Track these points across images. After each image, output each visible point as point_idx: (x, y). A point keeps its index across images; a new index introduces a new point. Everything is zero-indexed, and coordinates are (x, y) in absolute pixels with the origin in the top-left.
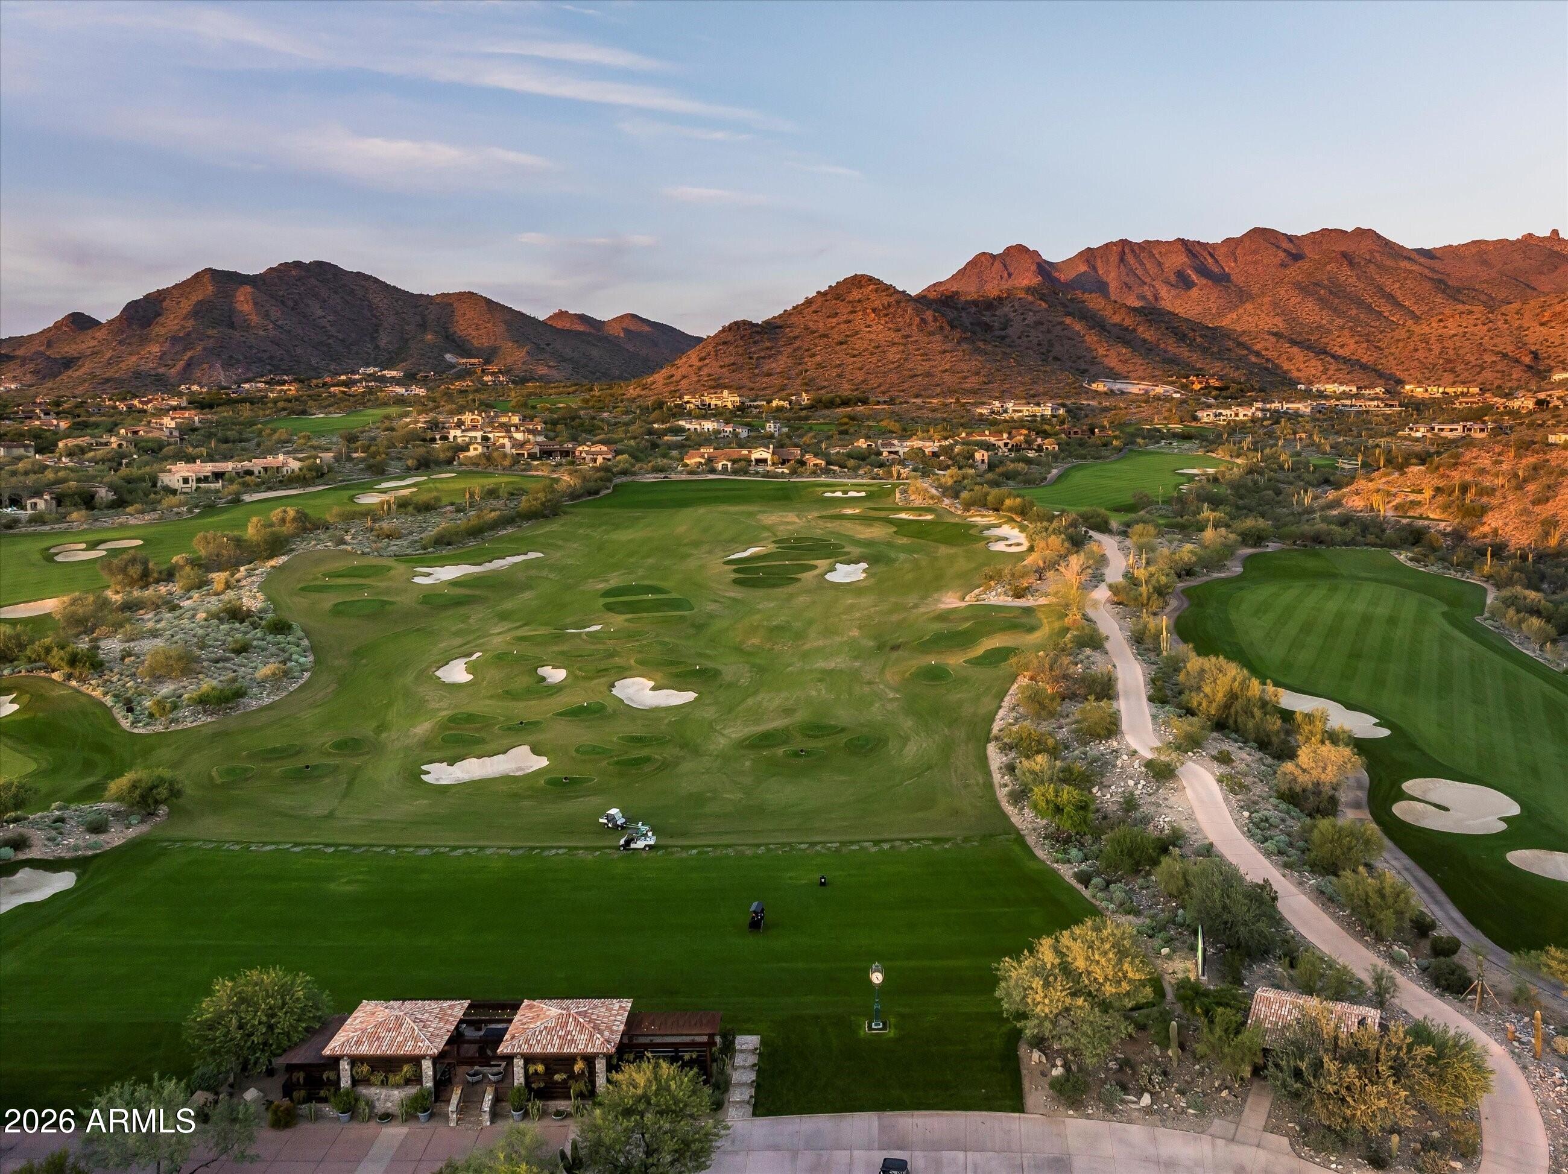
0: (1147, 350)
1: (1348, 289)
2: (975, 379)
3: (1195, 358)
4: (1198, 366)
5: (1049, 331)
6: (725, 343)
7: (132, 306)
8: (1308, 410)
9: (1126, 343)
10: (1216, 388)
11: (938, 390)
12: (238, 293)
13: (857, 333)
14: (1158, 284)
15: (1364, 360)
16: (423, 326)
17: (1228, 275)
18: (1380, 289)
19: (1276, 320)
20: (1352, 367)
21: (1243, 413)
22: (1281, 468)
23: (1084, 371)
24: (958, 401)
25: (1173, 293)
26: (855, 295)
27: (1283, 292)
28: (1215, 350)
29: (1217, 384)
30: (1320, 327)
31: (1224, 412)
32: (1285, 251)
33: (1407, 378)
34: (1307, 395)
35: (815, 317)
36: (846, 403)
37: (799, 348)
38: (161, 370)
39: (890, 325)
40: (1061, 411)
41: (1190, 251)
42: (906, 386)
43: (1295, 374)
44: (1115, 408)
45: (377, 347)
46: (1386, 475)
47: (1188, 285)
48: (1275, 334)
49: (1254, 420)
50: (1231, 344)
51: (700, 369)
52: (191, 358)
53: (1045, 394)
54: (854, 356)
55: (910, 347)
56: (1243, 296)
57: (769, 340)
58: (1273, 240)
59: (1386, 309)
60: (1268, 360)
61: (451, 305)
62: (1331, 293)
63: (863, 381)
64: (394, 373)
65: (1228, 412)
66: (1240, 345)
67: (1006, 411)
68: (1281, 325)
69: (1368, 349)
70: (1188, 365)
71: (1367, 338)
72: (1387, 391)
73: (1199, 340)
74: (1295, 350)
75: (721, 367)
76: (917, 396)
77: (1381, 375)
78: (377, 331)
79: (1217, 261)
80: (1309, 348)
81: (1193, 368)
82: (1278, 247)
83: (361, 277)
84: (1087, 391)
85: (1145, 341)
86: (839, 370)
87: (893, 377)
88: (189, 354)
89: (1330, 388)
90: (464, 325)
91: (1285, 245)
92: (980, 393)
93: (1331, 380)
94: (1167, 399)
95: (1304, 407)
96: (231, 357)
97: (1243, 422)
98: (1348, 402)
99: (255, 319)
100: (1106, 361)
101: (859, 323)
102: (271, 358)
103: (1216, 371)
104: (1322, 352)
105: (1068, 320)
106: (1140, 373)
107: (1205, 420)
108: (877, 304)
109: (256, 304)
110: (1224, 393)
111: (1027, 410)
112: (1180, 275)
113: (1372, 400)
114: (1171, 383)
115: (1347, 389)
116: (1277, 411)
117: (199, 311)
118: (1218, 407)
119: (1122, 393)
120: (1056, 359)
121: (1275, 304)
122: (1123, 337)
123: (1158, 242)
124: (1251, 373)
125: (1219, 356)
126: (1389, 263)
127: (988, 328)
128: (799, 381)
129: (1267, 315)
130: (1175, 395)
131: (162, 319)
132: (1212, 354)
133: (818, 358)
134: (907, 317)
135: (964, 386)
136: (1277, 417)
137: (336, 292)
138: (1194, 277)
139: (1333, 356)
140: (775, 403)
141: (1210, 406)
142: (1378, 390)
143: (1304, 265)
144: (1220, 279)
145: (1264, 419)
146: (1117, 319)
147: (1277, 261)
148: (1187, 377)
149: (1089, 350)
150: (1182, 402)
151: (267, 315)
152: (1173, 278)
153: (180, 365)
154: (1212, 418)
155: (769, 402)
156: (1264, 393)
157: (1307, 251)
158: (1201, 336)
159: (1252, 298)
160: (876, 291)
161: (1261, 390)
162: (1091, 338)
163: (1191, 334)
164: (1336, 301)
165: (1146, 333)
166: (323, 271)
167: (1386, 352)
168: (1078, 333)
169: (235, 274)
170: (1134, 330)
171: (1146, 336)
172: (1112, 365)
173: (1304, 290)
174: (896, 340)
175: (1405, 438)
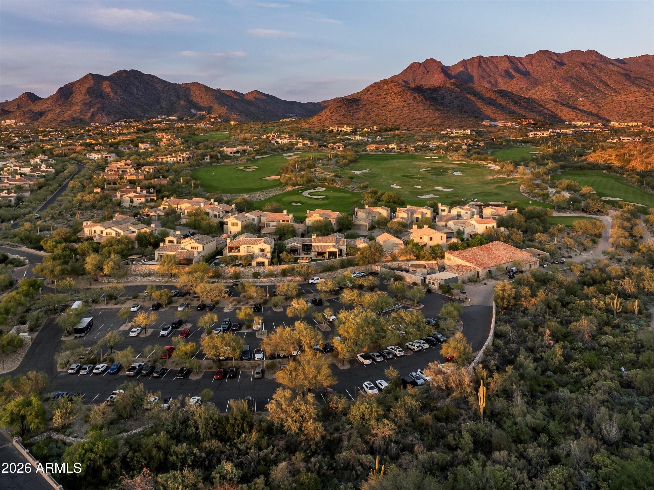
0: (502, 108)
1: (585, 79)
2: (438, 120)
3: (522, 111)
4: (523, 114)
5: (461, 101)
6: (339, 107)
7: (60, 90)
8: (571, 132)
9: (493, 105)
10: (533, 124)
11: (425, 125)
12: (103, 84)
13: (389, 102)
14: (497, 76)
15: (593, 112)
16: (178, 97)
17: (529, 72)
18: (600, 79)
19: (552, 93)
20: (588, 114)
21: (546, 134)
22: (565, 151)
23: (478, 117)
24: (433, 129)
25: (504, 80)
26: (386, 87)
27: (555, 81)
28: (530, 108)
29: (533, 122)
30: (573, 96)
31: (538, 133)
32: (555, 60)
33: (611, 119)
34: (570, 126)
35: (371, 96)
36: (391, 130)
37: (367, 109)
38: (82, 117)
39: (402, 99)
40: (474, 133)
41: (511, 61)
42: (412, 123)
43: (564, 118)
44: (494, 132)
45: (161, 107)
46: (601, 151)
47: (512, 77)
48: (554, 101)
49: (550, 136)
50: (536, 105)
51: (331, 117)
52: (93, 112)
53: (465, 126)
54: (390, 112)
55: (411, 108)
56: (537, 82)
57: (356, 105)
58: (549, 56)
59: (602, 88)
60: (552, 112)
61: (189, 88)
62: (577, 81)
63: (395, 121)
64: (174, 118)
65: (540, 133)
66: (540, 105)
67: (452, 133)
68: (555, 95)
69: (595, 107)
70: (519, 114)
71: (594, 102)
72: (603, 125)
73: (523, 103)
74: (563, 107)
75: (340, 116)
76: (417, 127)
77: (600, 118)
78: (159, 100)
79: (523, 65)
80: (570, 107)
81: (522, 116)
82: (552, 59)
83: (150, 76)
84: (482, 125)
85: (501, 104)
86: (385, 117)
87: (406, 120)
88: (92, 110)
89: (579, 123)
90: (196, 97)
91: (555, 58)
92: (442, 126)
93: (579, 120)
94: (513, 128)
95: (569, 131)
96: (108, 111)
97: (546, 137)
98: (587, 129)
99: (112, 95)
100: (486, 113)
101: (389, 99)
102: (122, 111)
103: (532, 117)
104: (575, 108)
105: (469, 96)
106: (501, 118)
107: (531, 136)
108: (396, 91)
109: (111, 89)
110: (536, 126)
111: (461, 133)
112: (507, 72)
113: (597, 128)
114: (514, 122)
115: (586, 124)
116: (558, 133)
117: (90, 91)
118: (534, 131)
119: (495, 126)
120: (465, 112)
121: (552, 86)
122: (491, 102)
123: (496, 57)
124: (546, 117)
125: (532, 110)
126: (603, 66)
127: (436, 99)
128: (370, 121)
129: (549, 91)
130: (516, 127)
131: (74, 95)
132: (529, 109)
133: (376, 113)
134: (408, 96)
135: (434, 123)
136: (559, 135)
137: (141, 83)
138: (513, 73)
139: (580, 110)
140: (365, 130)
141: (531, 131)
142: (599, 124)
143: (565, 68)
144: (526, 74)
145: (554, 136)
146: (488, 95)
147: (551, 65)
148: (520, 119)
149: (479, 108)
150: (520, 129)
151: (116, 93)
152: (503, 74)
153: (89, 115)
154: (533, 135)
155: (362, 129)
156: (552, 125)
157: (565, 61)
158: (524, 102)
159: (541, 83)
160: (395, 85)
161: (551, 124)
162: (479, 103)
163: (519, 101)
164: (580, 84)
165: (501, 101)
166: (135, 74)
167: (602, 108)
168: (474, 102)
169: (100, 76)
170: (496, 100)
171: (501, 102)
172: (489, 114)
173: (565, 80)
174: (405, 105)
175: (609, 143)
